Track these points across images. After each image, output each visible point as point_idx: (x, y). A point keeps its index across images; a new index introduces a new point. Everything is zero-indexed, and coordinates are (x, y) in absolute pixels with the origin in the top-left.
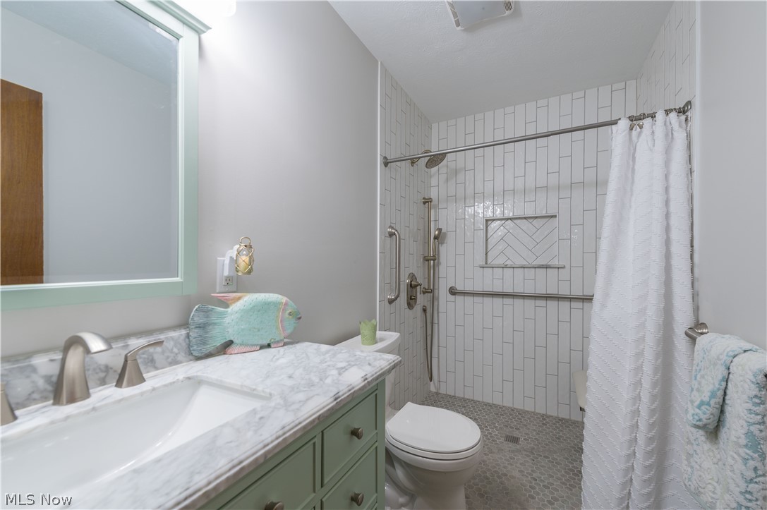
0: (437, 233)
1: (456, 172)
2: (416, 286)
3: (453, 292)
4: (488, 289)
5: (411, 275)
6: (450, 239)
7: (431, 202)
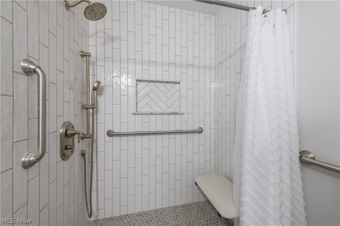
0: (96, 85)
1: (112, 39)
2: (73, 135)
3: (110, 134)
4: (139, 130)
5: (67, 124)
6: (108, 92)
7: (89, 56)
